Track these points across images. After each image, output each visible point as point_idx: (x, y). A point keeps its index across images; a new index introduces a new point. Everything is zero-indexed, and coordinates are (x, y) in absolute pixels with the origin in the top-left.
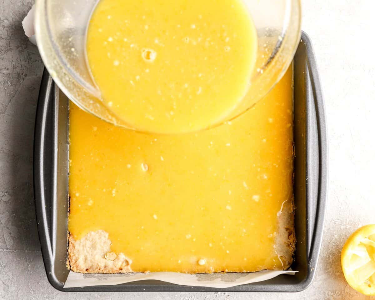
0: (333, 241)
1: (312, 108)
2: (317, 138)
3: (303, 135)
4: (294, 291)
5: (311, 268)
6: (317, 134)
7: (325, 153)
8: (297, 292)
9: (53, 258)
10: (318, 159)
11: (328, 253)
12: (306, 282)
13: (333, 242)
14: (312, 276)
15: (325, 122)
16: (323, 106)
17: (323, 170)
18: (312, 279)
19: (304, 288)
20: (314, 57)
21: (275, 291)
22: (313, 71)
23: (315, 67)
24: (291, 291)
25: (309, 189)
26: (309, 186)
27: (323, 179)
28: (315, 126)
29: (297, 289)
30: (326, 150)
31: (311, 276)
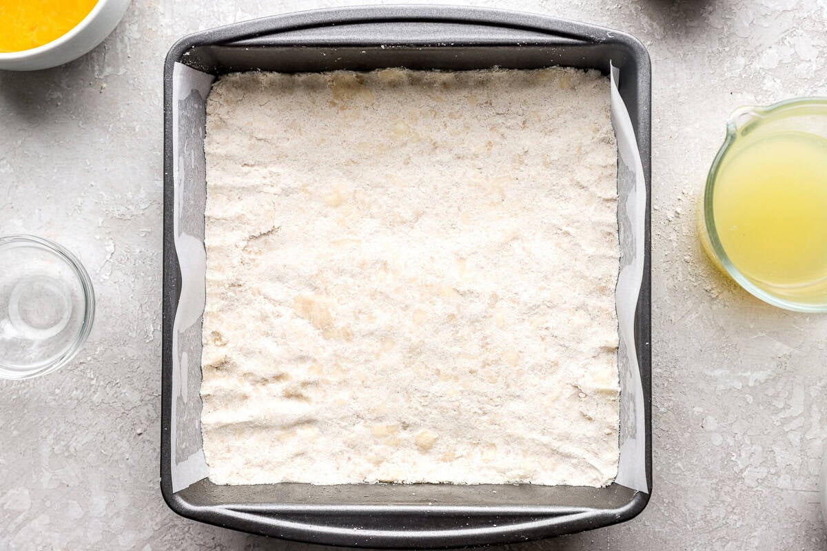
0: (580, 4)
1: (313, 35)
2: (369, 25)
3: (364, 52)
4: (649, 69)
5: (607, 37)
6: (360, 25)
7: (397, 10)
8: (650, 63)
9: (591, 512)
10: (407, 24)
11: (601, 13)
12: (633, 46)
13: (582, 3)
14: (622, 36)
15: (339, 11)
16: (309, 14)
17: (428, 15)
18: (626, 37)
19: (643, 51)
20: (219, 31)
21: (649, 103)
22: (245, 33)
23: (236, 28)
24: (649, 75)
25: (462, 41)
26: (457, 40)
27: (444, 15)
28: (346, 28)
29: (645, 64)
30: (392, 9)
31: (621, 39)
